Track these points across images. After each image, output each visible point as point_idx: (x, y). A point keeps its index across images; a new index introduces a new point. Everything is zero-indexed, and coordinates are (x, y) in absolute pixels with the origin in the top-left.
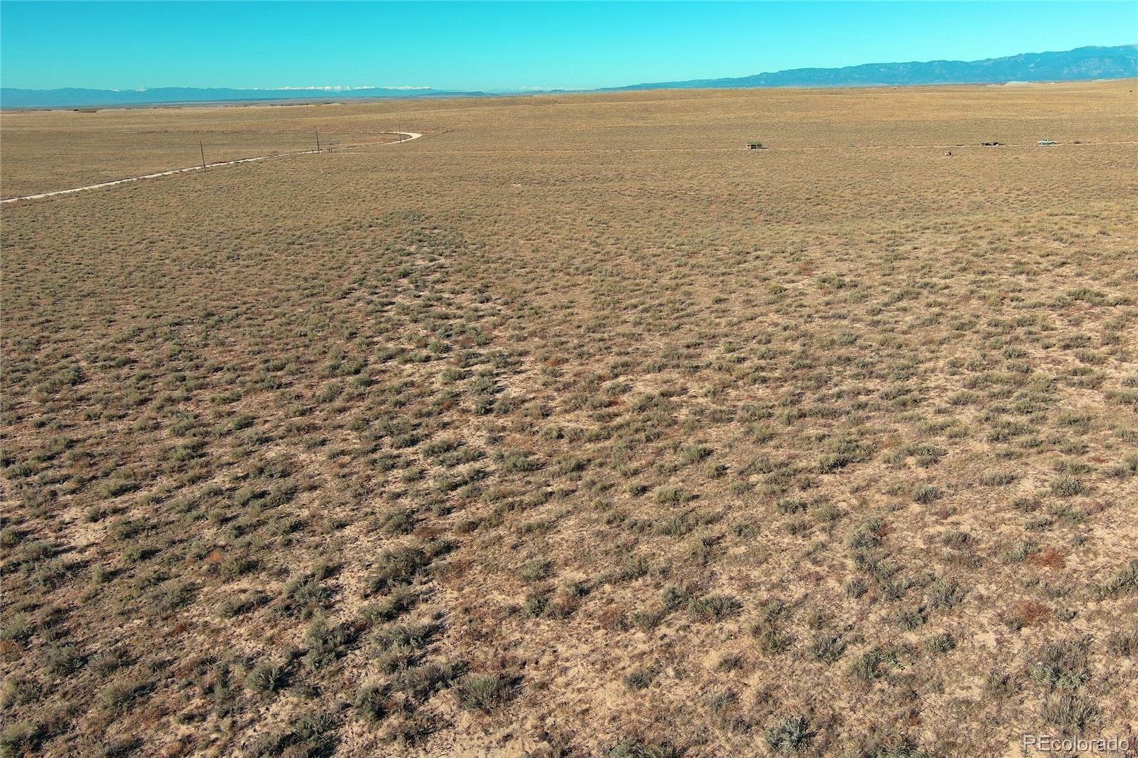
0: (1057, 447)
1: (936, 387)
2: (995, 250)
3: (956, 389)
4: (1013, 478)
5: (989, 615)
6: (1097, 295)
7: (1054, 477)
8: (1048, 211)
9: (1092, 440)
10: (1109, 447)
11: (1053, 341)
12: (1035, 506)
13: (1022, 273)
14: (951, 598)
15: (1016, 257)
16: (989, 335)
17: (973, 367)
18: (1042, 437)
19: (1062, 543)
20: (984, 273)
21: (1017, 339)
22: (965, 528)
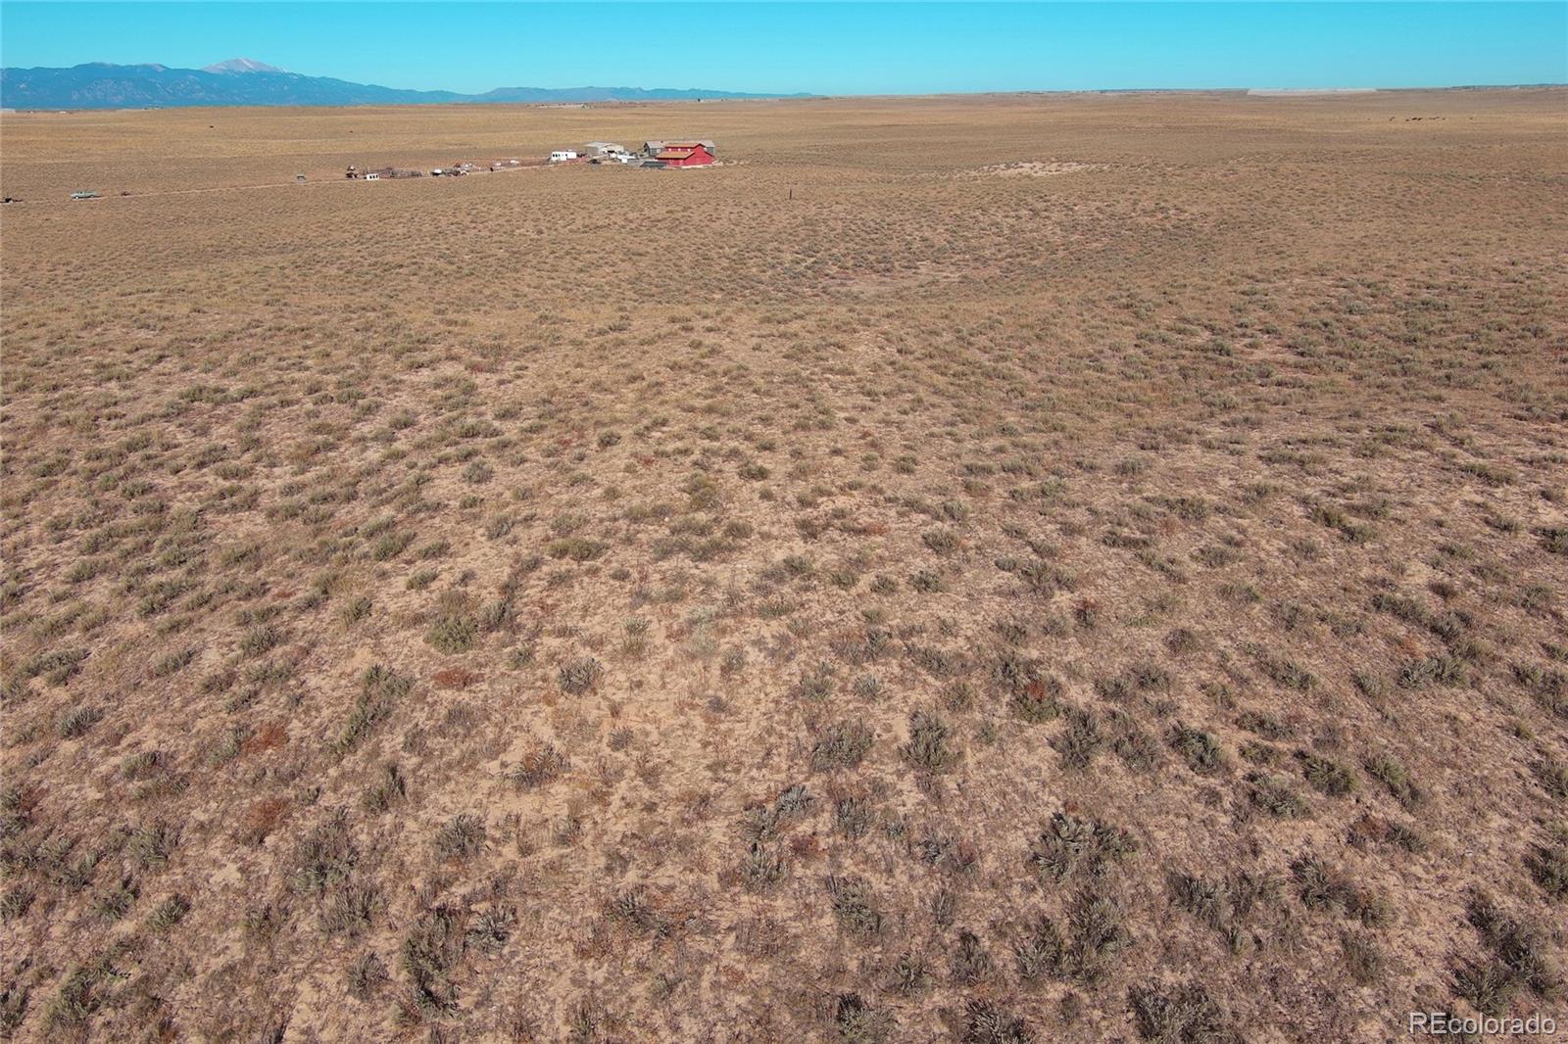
0: (232, 595)
1: (39, 567)
2: (61, 352)
3: (70, 560)
4: (190, 655)
5: (219, 844)
6: (217, 390)
7: (241, 635)
8: (117, 289)
9: (269, 574)
10: (291, 576)
11: (181, 461)
12: (230, 679)
13: (109, 379)
14: (163, 847)
15: (95, 359)
16: (93, 474)
17: (85, 523)
18: (209, 589)
19: (276, 712)
20: (55, 388)
21: (133, 469)
22: (150, 745)
